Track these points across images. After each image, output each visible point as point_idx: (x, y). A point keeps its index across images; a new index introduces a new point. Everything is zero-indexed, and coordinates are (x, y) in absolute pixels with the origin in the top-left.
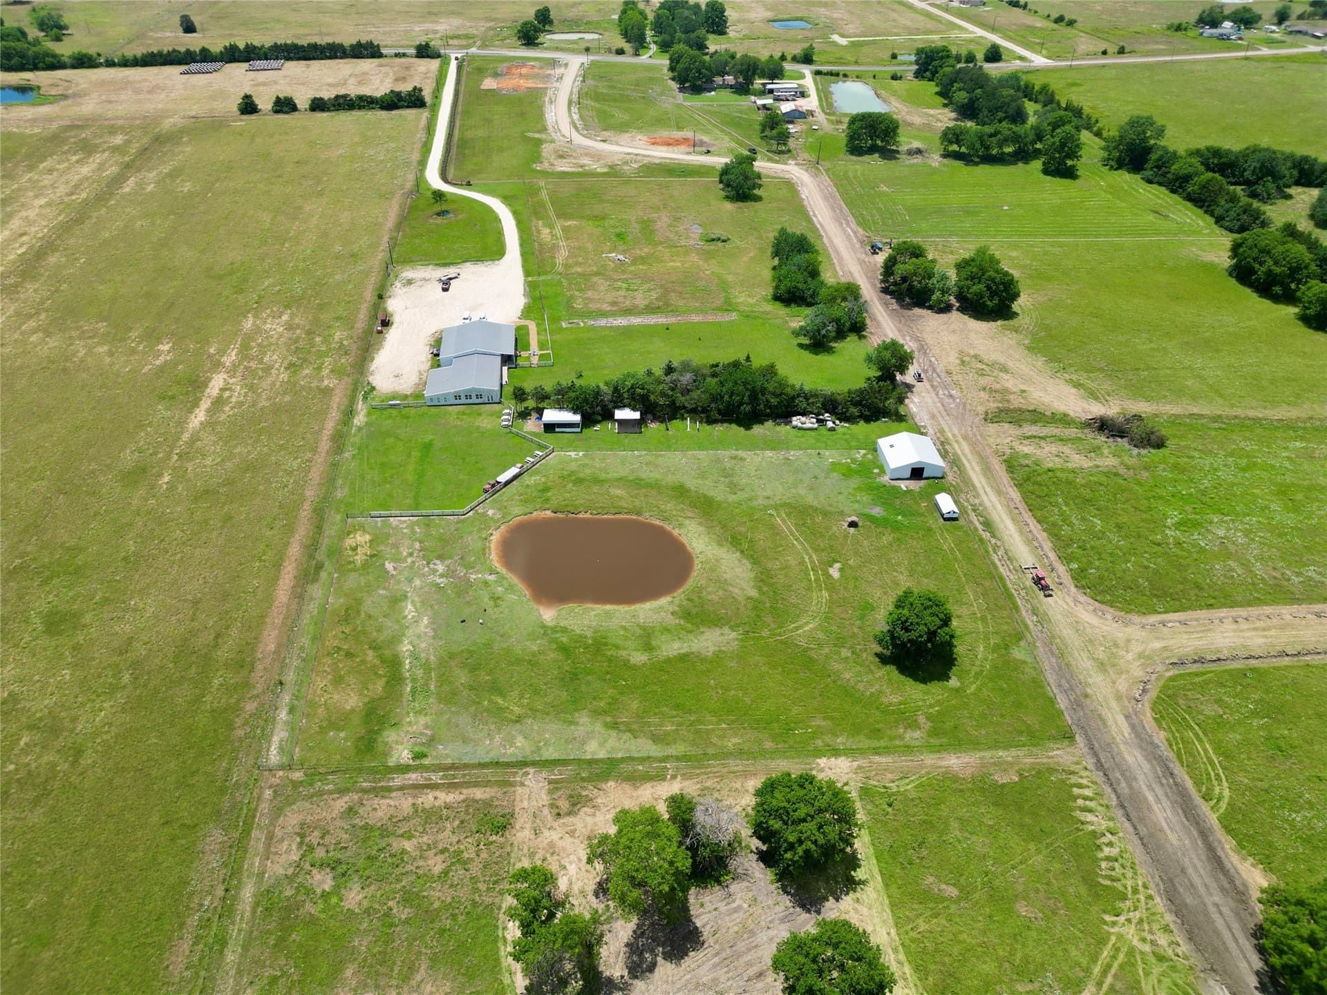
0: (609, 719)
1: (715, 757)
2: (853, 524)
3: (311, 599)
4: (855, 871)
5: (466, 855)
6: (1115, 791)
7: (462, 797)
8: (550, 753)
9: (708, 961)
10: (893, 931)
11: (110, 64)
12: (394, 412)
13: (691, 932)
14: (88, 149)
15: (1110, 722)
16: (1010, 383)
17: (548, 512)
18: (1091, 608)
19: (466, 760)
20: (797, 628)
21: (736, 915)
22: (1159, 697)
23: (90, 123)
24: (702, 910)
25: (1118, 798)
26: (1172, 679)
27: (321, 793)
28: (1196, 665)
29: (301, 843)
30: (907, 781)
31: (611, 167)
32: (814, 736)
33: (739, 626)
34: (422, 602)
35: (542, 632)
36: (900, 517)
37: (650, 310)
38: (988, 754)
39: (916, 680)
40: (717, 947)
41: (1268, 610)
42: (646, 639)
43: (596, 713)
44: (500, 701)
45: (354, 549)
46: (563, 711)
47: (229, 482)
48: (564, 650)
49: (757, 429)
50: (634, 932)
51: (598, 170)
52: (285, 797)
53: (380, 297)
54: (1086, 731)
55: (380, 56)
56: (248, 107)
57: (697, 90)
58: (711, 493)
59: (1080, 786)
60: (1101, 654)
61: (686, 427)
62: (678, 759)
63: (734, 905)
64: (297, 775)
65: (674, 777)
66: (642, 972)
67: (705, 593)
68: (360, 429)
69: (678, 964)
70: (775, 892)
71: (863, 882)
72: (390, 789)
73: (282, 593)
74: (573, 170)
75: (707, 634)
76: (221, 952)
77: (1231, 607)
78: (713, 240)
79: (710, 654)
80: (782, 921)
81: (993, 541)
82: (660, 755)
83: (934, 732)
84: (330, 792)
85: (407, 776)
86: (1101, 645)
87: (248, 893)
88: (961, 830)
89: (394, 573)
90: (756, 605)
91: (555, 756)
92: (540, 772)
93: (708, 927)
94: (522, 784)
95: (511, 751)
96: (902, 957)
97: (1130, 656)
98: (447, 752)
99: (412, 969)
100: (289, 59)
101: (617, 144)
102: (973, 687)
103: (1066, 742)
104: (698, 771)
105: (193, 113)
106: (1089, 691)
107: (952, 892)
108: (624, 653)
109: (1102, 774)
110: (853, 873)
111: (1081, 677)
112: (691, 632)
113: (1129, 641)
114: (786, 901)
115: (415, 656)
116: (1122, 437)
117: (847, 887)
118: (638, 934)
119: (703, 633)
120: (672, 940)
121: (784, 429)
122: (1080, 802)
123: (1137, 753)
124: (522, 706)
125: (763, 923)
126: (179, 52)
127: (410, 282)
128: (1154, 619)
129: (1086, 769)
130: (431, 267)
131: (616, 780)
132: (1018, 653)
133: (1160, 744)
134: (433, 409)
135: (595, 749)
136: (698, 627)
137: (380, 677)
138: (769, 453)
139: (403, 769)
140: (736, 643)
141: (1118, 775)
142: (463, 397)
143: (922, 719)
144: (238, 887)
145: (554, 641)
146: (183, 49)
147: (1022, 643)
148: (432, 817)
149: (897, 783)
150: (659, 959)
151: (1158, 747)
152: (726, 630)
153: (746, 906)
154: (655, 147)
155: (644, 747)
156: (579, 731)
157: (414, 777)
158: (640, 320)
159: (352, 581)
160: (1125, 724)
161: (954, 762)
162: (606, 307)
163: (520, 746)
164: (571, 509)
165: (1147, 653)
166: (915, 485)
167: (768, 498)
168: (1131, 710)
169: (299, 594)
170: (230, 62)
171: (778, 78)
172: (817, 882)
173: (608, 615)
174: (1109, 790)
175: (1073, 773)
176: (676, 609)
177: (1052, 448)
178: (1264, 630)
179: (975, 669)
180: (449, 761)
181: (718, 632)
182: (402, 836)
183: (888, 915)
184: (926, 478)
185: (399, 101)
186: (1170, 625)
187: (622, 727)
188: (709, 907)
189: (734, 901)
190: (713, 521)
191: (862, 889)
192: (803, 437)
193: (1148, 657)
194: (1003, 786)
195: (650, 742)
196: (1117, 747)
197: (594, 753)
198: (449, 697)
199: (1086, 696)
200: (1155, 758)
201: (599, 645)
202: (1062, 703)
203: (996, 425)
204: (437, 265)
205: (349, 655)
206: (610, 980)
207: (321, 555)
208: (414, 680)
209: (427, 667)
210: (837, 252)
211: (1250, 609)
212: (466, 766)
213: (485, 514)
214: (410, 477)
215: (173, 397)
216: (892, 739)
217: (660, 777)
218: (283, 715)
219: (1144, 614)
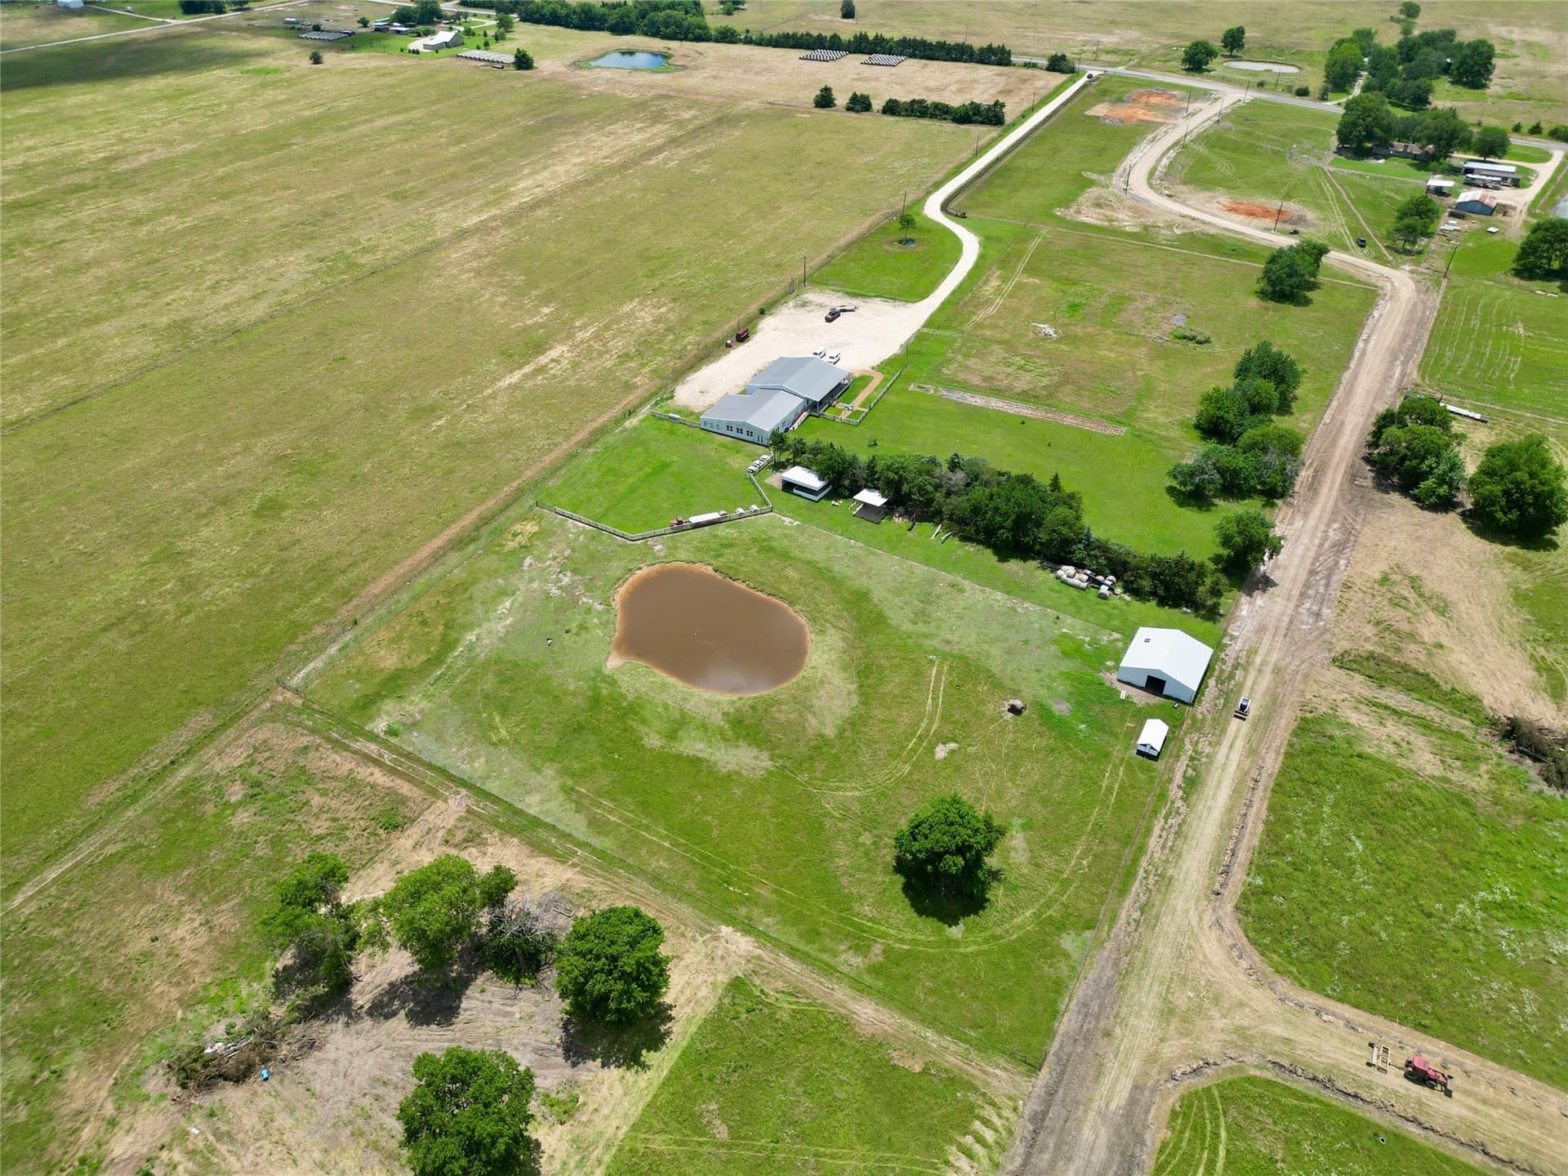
0: (570, 783)
1: (629, 868)
2: (1014, 710)
3: (444, 564)
4: (649, 1051)
5: (348, 833)
6: (1028, 1156)
7: (392, 784)
8: (492, 787)
9: (439, 1041)
10: (624, 1129)
11: (748, 41)
12: (667, 425)
13: (450, 1008)
14: (658, 118)
15: (1106, 1082)
16: (1431, 628)
17: (710, 568)
18: (1230, 941)
19: (424, 756)
20: (838, 789)
21: (501, 1018)
22: (1207, 1090)
23: (682, 95)
24: (478, 995)
25: (1024, 1165)
26: (1252, 1080)
27: (300, 724)
28: (1311, 1084)
29: (249, 756)
30: (795, 1000)
31: (1146, 228)
32: (746, 901)
33: (781, 758)
34: (522, 604)
35: (593, 675)
36: (1083, 726)
37: (1025, 397)
38: (912, 1026)
39: (912, 906)
40: (458, 1035)
41: (1524, 1082)
42: (677, 726)
43: (565, 772)
44: (497, 719)
45: (515, 535)
46: (538, 755)
47: (480, 442)
48: (596, 701)
49: (1014, 566)
50: (407, 977)
51: (1127, 229)
52: (275, 715)
53: (762, 312)
54: (1063, 1072)
55: (1008, 63)
56: (825, 100)
57: (1360, 153)
58: (889, 613)
59: (986, 1122)
60: (1182, 999)
61: (932, 533)
62: (594, 851)
63: (509, 1009)
64: (299, 702)
65: (574, 865)
66: (381, 1014)
67: (775, 709)
68: (625, 430)
69: (413, 1027)
70: (556, 1022)
71: (645, 1067)
72: (346, 748)
73: (425, 551)
74: (1100, 223)
75: (741, 750)
76: (129, 805)
77: (1459, 1046)
78: (1185, 338)
79: (724, 771)
80: (536, 1050)
81: (1179, 803)
82: (582, 838)
83: (876, 970)
84: (305, 728)
85: (368, 744)
86: (1194, 989)
87: (184, 772)
88: (798, 1083)
89: (526, 568)
90: (821, 745)
91: (493, 791)
92: (469, 797)
93: (468, 1013)
94: (446, 801)
95: (466, 767)
96: (607, 1159)
97: (1220, 1024)
98: (416, 742)
99: (224, 897)
100: (913, 56)
101: (1184, 203)
102: (972, 949)
103: (1023, 1068)
104: (599, 872)
105: (771, 99)
106: (1118, 1031)
107: (722, 1132)
108: (643, 729)
109: (1031, 1128)
110: (644, 1052)
111: (1124, 1011)
112: (724, 739)
113: (1241, 1004)
114: (557, 1035)
115: (471, 648)
116: (1535, 759)
117: (625, 1061)
118: (407, 981)
119: (737, 746)
120: (428, 1005)
121: (1046, 576)
122: (969, 1140)
123: (1104, 1135)
124: (510, 733)
125: (515, 1042)
126: (811, 36)
127: (804, 304)
128: (1311, 999)
129: (1015, 1109)
130: (840, 294)
131: (521, 840)
132: (1068, 942)
133: (1149, 1143)
134: (703, 434)
135: (532, 805)
136: (737, 739)
137: (428, 652)
138: (999, 595)
139: (373, 737)
140: (763, 772)
141: (1051, 1143)
142: (735, 429)
143: (877, 949)
144: (182, 765)
145: (595, 688)
146: (815, 33)
147: (1088, 934)
148: (353, 786)
149: (778, 996)
150: (402, 1012)
151: (1143, 1143)
152: (765, 755)
153: (518, 1016)
154: (1234, 216)
155: (577, 825)
156: (535, 779)
157: (372, 748)
158: (1001, 404)
159: (491, 562)
160: (1125, 1094)
161: (868, 1013)
162: (976, 380)
163: (475, 767)
164: (731, 573)
165: (1250, 1032)
166: (1142, 698)
167: (948, 642)
168: (1151, 1083)
169: (437, 557)
170: (855, 52)
171: (1496, 155)
172: (602, 1038)
173: (664, 686)
174: (1021, 1150)
175: (993, 1104)
176: (732, 710)
177: (1394, 729)
178: (1484, 1101)
179: (998, 931)
180: (410, 749)
181: (755, 752)
182: (318, 790)
183: (635, 1113)
184: (1167, 697)
185: (974, 114)
186: (1325, 1017)
187: (574, 797)
188: (487, 996)
189: (512, 1006)
190: (861, 641)
191: (637, 1072)
192: (1059, 592)
193: (1249, 1039)
194: (895, 1067)
195: (586, 823)
196: (1085, 1111)
197: (529, 806)
198: (461, 696)
199: (1108, 1034)
200: (1123, 1154)
201: (629, 711)
202: (1066, 1024)
203: (1343, 672)
204: (847, 293)
205: (424, 623)
206: (350, 1003)
207: (485, 531)
208: (449, 667)
209: (470, 663)
210: (1350, 392)
211: (1491, 1064)
212: (418, 761)
213: (651, 548)
214: (621, 489)
215: (511, 356)
216: (824, 950)
217: (562, 859)
218: (333, 649)
219: (1303, 985)
